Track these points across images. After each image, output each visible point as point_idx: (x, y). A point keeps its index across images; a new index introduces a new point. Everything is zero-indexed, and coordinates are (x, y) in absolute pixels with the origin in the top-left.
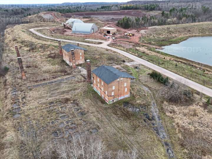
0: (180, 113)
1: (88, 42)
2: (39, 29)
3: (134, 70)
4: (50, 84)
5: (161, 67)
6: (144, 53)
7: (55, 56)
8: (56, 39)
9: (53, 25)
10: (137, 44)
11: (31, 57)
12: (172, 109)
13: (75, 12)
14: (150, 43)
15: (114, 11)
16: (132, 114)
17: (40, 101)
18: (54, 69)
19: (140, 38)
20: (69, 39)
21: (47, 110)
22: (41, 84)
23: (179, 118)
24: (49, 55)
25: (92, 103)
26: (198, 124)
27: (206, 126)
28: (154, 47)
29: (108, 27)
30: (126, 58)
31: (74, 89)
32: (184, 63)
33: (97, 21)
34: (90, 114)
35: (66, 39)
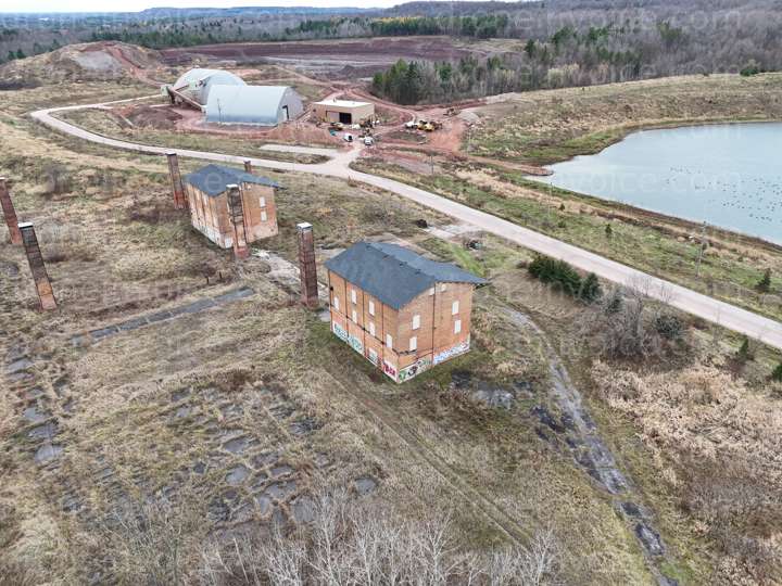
0: (656, 396)
1: (276, 157)
2: (70, 112)
3: (464, 254)
4: (159, 322)
5: (557, 238)
6: (487, 190)
7: (156, 212)
8: (145, 148)
9: (122, 92)
10: (456, 161)
11: (59, 221)
12: (627, 384)
13: (199, 42)
14: (501, 156)
15: (352, 41)
16: (489, 415)
17: (134, 390)
18: (161, 262)
19: (464, 138)
20: (197, 149)
21: (167, 420)
22: (123, 324)
23: (658, 416)
24: (133, 208)
25: (338, 382)
26: (723, 429)
27: (753, 434)
28: (517, 167)
29: (341, 98)
30: (429, 211)
31: (259, 335)
32: (630, 220)
33: (295, 76)
34: (337, 424)
35: (189, 148)
